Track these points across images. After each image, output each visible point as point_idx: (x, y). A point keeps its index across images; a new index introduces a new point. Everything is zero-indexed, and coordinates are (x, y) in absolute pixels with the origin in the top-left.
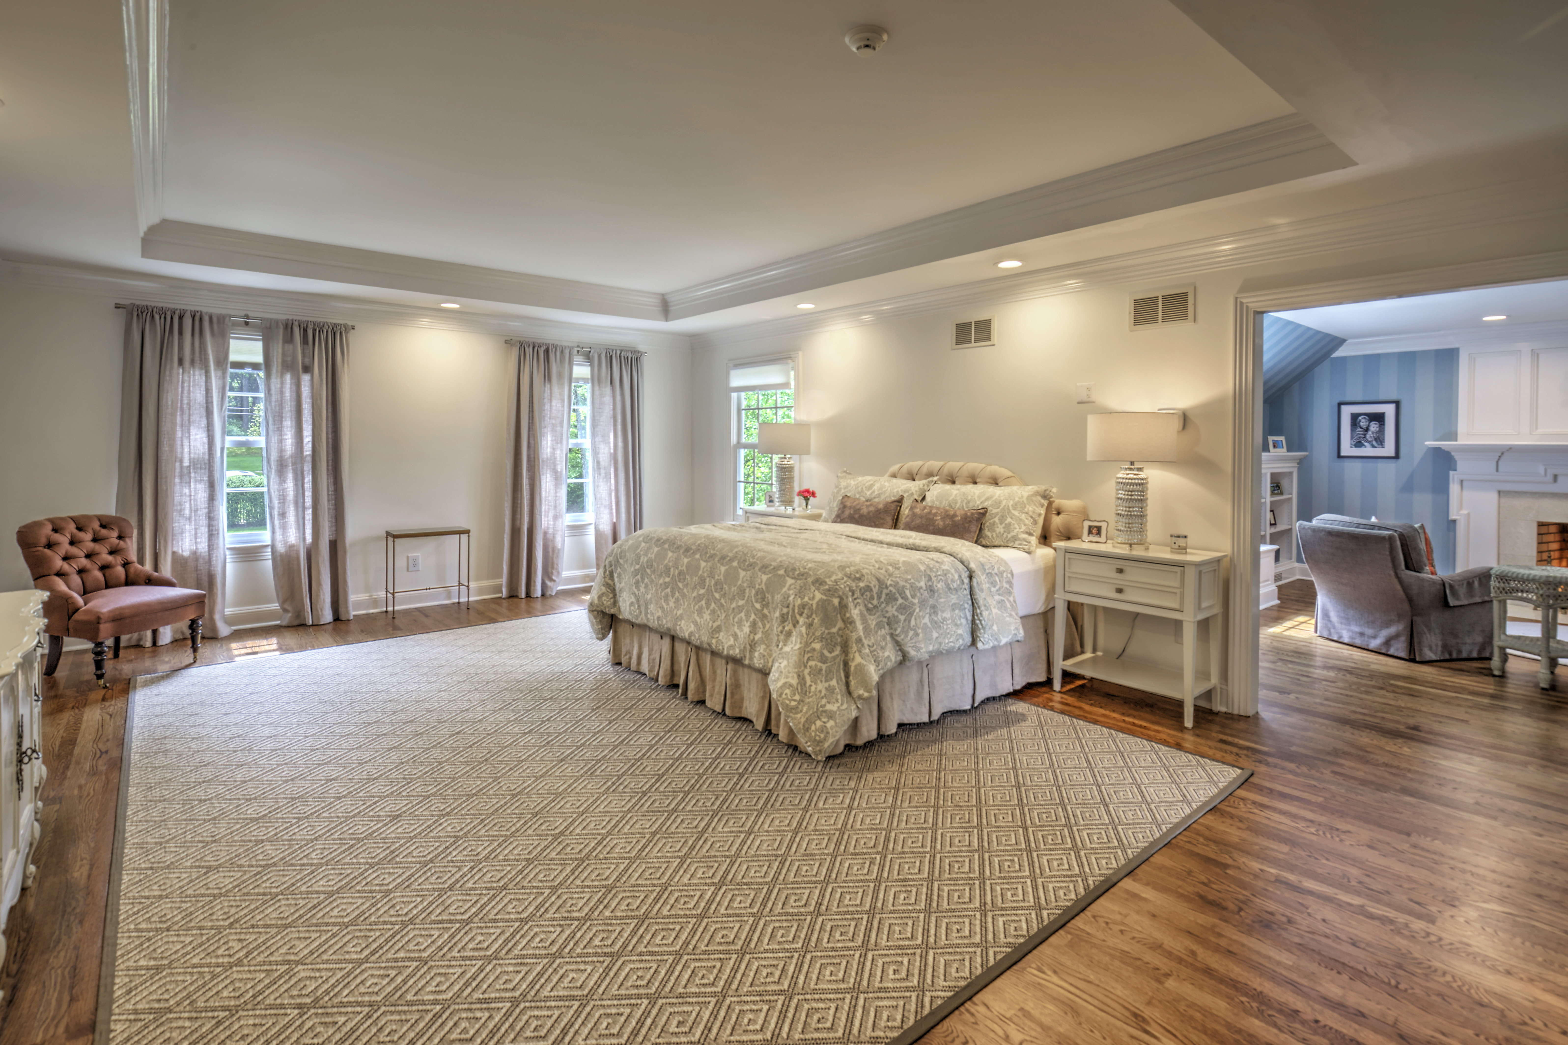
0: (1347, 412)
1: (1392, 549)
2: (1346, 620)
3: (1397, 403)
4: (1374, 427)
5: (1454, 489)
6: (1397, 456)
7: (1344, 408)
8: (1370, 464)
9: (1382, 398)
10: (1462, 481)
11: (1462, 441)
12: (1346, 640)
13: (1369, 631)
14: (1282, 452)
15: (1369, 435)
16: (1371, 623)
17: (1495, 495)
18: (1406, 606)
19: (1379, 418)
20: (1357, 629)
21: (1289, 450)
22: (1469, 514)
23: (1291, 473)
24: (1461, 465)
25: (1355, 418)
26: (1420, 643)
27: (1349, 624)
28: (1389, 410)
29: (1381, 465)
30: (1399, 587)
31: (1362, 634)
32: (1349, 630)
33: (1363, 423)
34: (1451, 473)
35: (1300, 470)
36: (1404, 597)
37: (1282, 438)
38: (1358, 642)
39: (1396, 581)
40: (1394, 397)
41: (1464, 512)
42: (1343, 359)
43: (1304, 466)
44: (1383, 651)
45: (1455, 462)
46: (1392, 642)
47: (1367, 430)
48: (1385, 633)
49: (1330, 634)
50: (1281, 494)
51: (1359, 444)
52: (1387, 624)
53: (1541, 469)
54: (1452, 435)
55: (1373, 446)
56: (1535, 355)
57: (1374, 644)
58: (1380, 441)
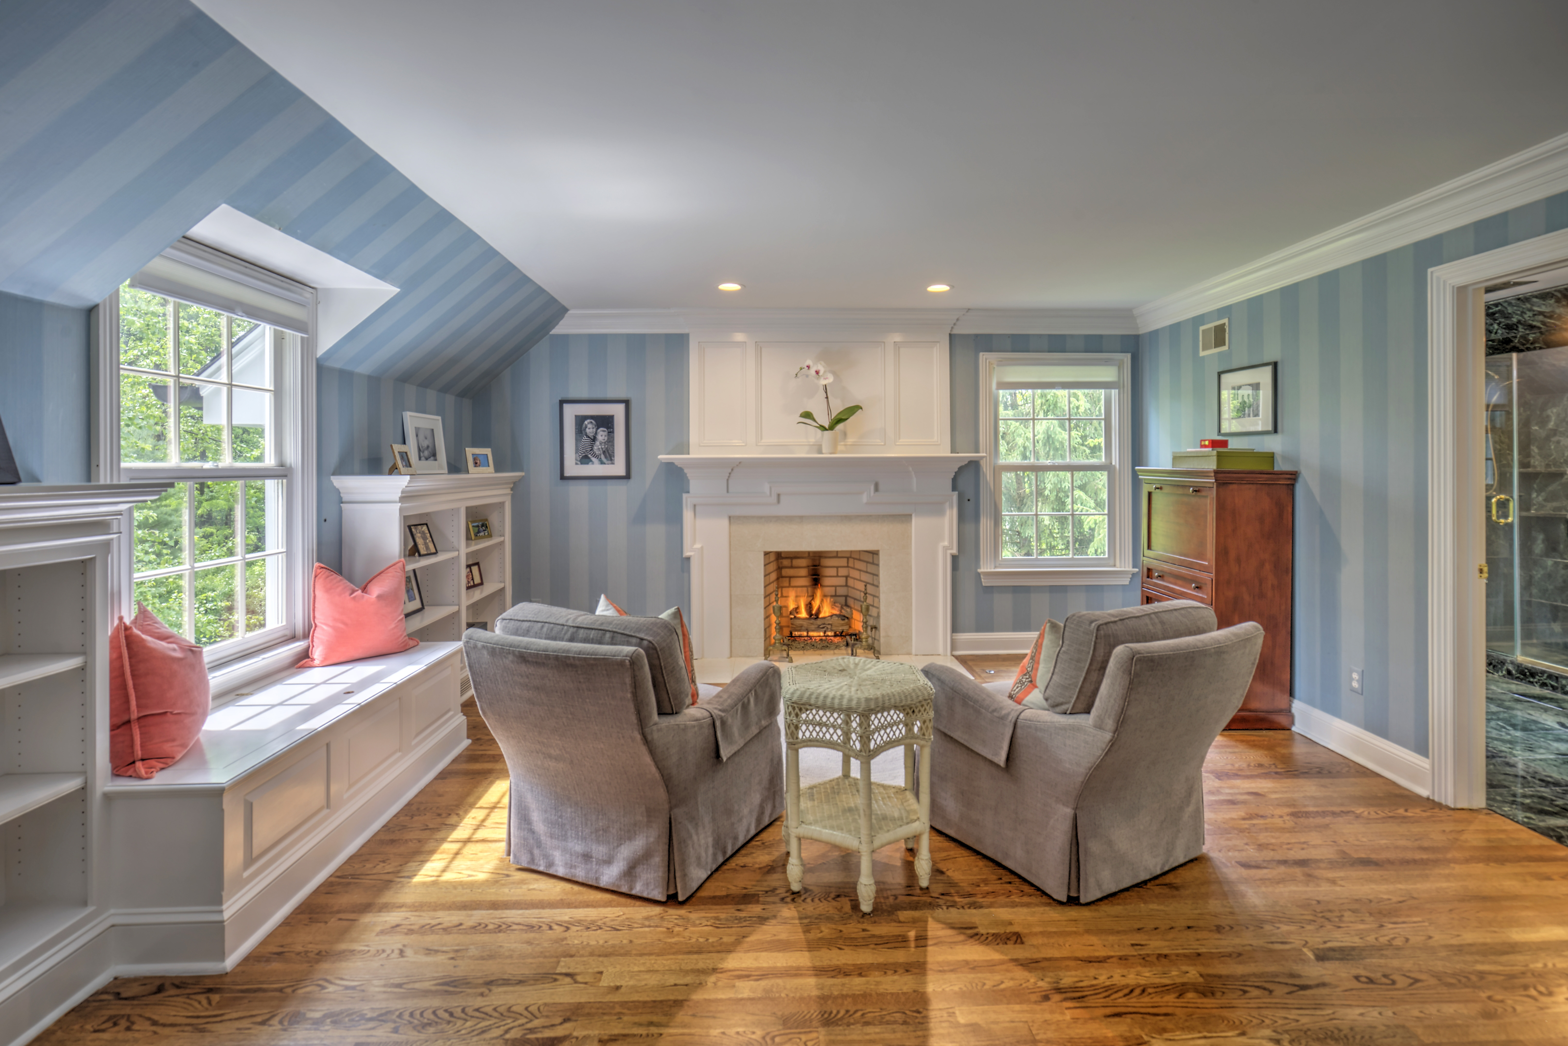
0: (571, 412)
1: (636, 686)
2: (559, 830)
3: (627, 402)
4: (602, 435)
5: (688, 515)
6: (628, 476)
7: (567, 407)
8: (598, 487)
9: (610, 395)
10: (695, 506)
11: (696, 453)
12: (561, 871)
13: (599, 850)
14: (488, 472)
15: (597, 446)
16: (601, 834)
17: (725, 522)
18: (661, 793)
19: (606, 422)
20: (578, 847)
21: (497, 469)
22: (702, 547)
23: (502, 504)
24: (694, 485)
25: (580, 420)
26: (683, 862)
27: (564, 838)
28: (617, 411)
29: (612, 488)
30: (648, 759)
31: (587, 857)
32: (565, 850)
33: (590, 429)
34: (685, 496)
35: (514, 498)
36: (657, 775)
37: (488, 451)
38: (580, 874)
39: (643, 749)
40: (623, 395)
41: (698, 546)
42: (565, 338)
43: (519, 490)
44: (624, 889)
45: (688, 481)
46: (639, 870)
47: (594, 439)
48: (626, 852)
49: (532, 860)
50: (490, 536)
51: (585, 459)
52: (628, 835)
53: (766, 488)
54: (683, 447)
55: (602, 463)
56: (759, 348)
57: (609, 875)
58: (609, 455)
